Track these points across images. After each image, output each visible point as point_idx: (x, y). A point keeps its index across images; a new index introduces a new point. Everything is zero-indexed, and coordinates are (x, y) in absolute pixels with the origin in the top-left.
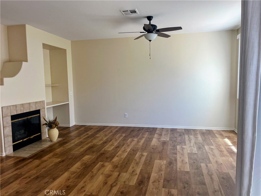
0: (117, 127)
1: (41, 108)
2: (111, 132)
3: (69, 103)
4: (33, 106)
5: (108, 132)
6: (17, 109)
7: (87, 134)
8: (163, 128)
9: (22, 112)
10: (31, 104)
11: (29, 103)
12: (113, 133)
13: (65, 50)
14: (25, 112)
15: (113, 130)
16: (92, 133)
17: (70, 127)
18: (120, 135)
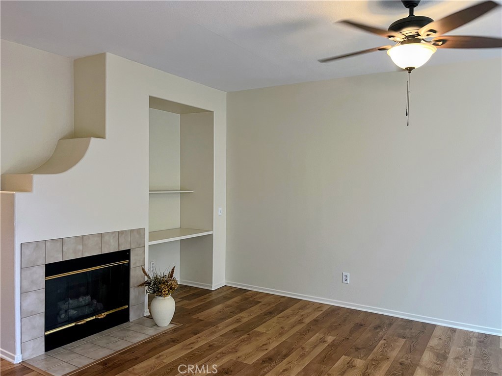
0: (321, 305)
1: (133, 246)
2: (300, 322)
3: (212, 234)
4: (112, 241)
5: (293, 319)
6: (65, 248)
7: (238, 321)
8: (454, 330)
9: (80, 256)
10: (106, 238)
11: (101, 235)
12: (303, 325)
13: (211, 113)
14: (87, 255)
15: (309, 314)
16: (252, 317)
17: (211, 291)
18: (321, 336)
